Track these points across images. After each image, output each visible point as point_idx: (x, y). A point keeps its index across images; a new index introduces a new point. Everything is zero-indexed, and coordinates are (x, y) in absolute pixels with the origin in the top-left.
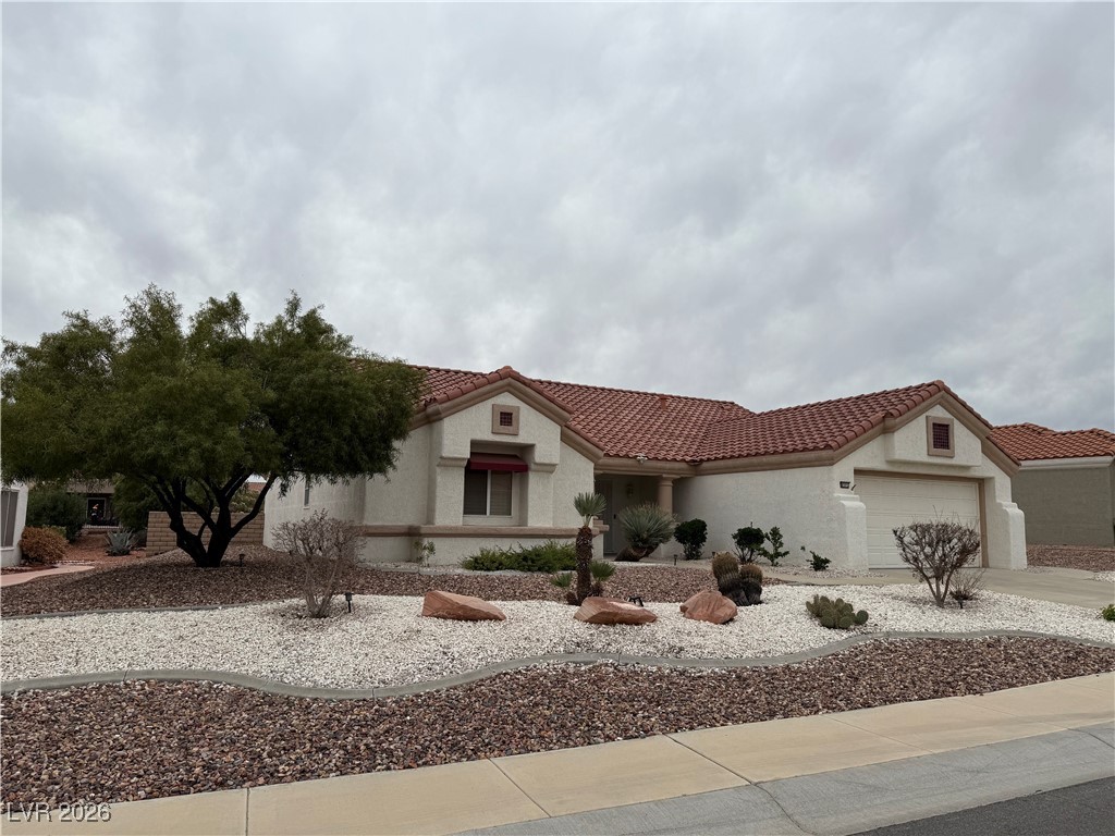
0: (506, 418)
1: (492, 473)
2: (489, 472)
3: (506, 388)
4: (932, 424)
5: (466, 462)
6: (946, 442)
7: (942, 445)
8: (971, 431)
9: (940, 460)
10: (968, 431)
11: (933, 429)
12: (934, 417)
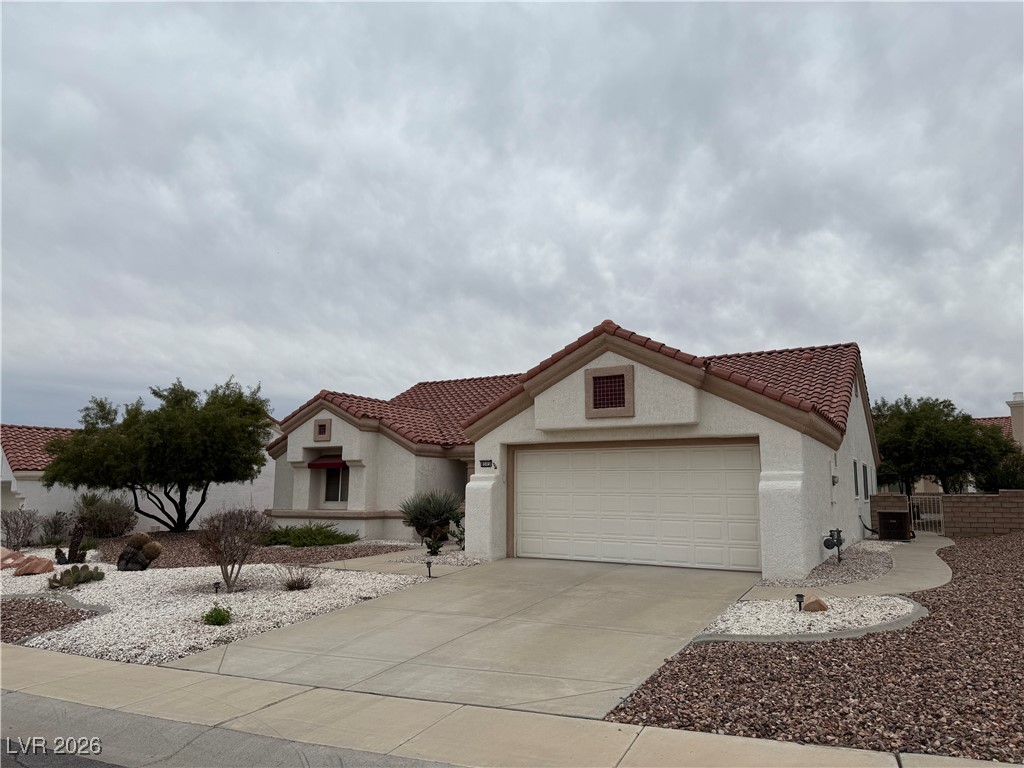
0: (322, 429)
2: (341, 469)
3: (323, 406)
4: (595, 378)
5: (306, 464)
6: (620, 398)
7: (612, 403)
8: (670, 375)
9: (610, 422)
10: (665, 376)
11: (595, 384)
12: (595, 370)
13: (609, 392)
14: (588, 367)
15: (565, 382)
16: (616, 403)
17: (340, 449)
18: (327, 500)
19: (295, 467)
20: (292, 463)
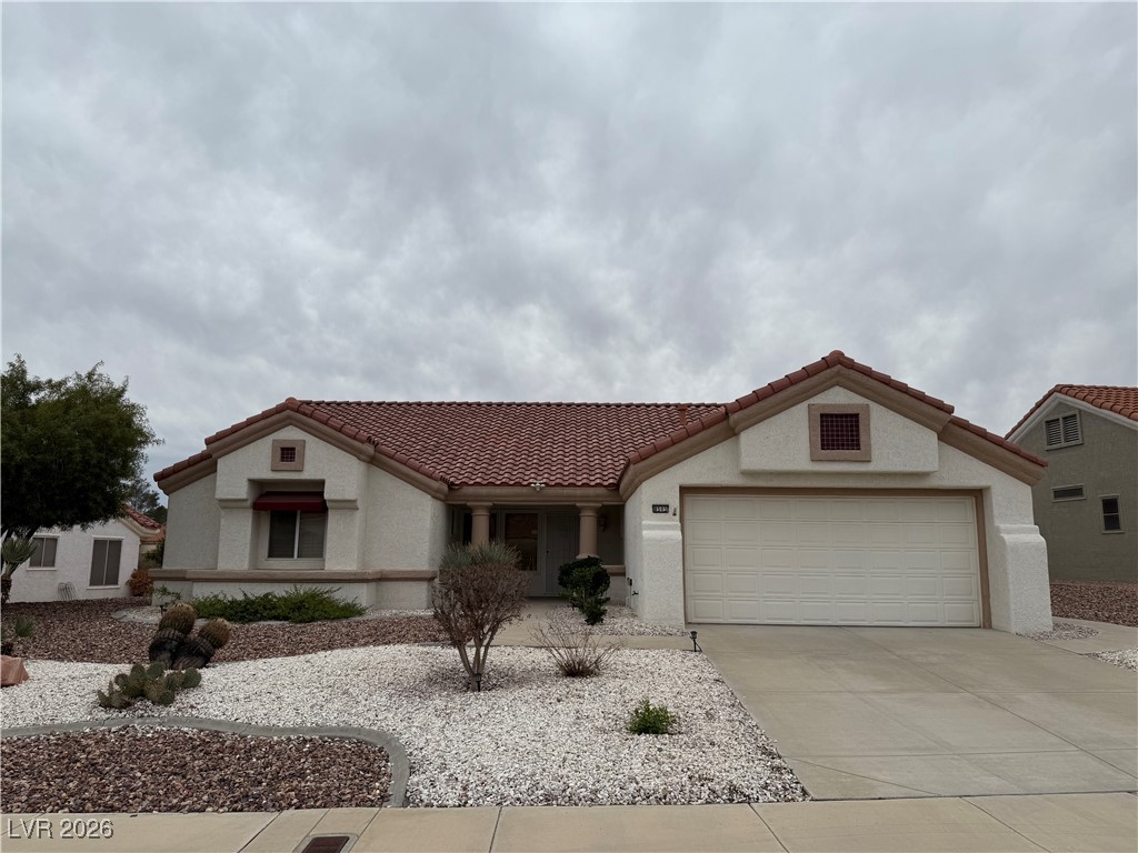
0: (288, 453)
1: (302, 512)
2: (299, 512)
3: (288, 421)
4: (822, 416)
5: (249, 503)
6: (852, 440)
7: (843, 445)
8: (913, 419)
9: (840, 466)
10: (906, 419)
11: (822, 422)
12: (824, 406)
13: (840, 432)
14: (811, 401)
15: (782, 416)
16: (848, 445)
17: (322, 483)
18: (271, 555)
19: (224, 508)
20: (221, 501)
